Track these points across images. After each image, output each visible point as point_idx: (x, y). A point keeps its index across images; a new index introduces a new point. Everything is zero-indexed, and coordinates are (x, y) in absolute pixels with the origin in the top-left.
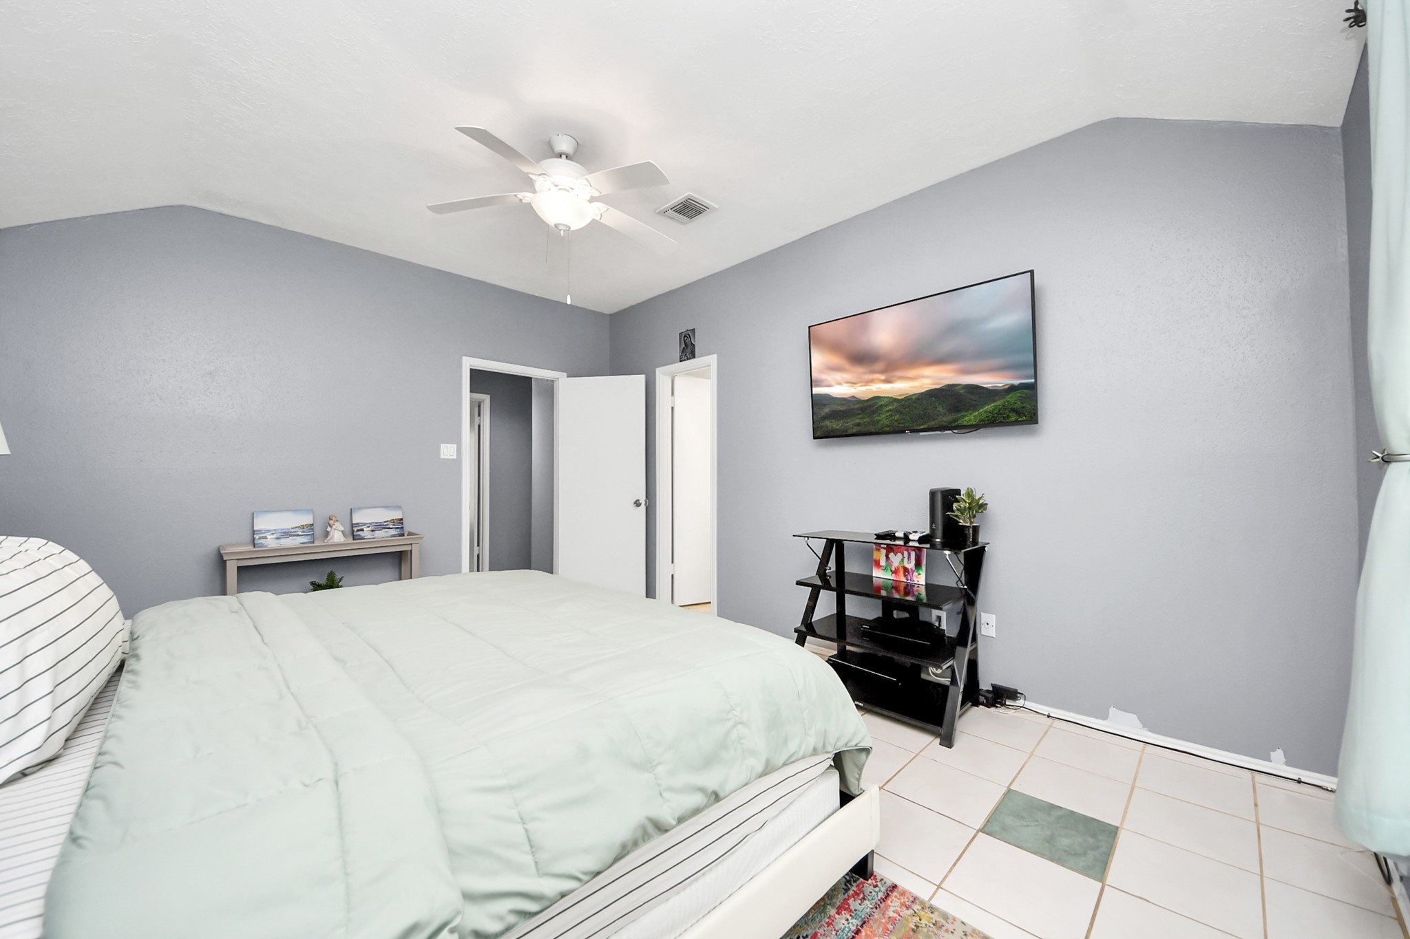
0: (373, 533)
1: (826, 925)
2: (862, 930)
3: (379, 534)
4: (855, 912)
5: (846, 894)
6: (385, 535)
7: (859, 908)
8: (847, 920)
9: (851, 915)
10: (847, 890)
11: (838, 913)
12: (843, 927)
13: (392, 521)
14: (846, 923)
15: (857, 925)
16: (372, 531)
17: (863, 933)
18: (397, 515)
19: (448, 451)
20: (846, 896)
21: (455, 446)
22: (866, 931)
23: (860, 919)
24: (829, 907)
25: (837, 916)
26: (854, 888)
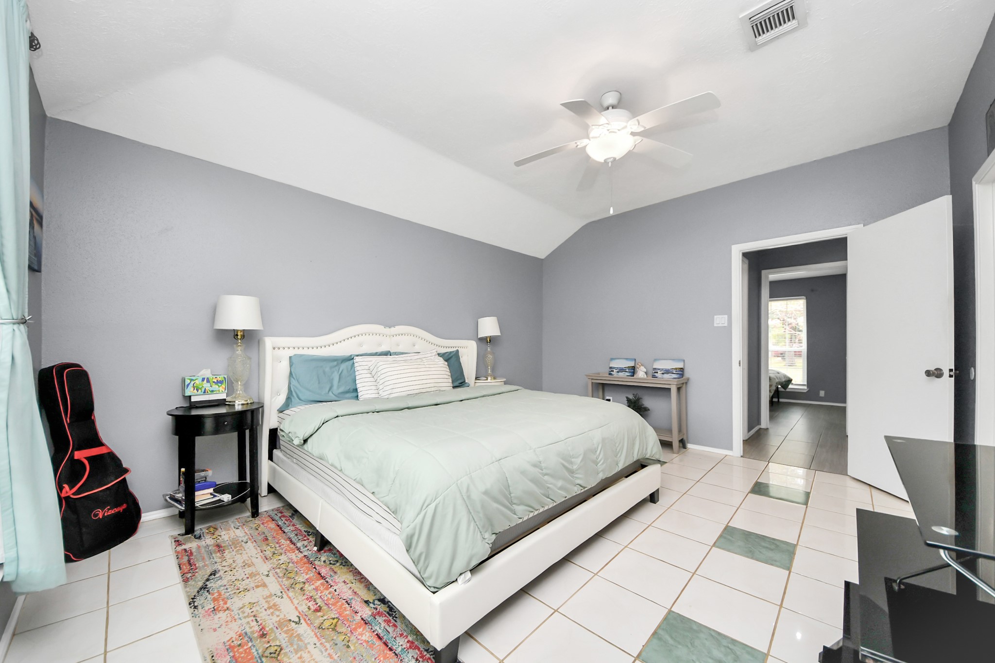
0: (663, 375)
1: (401, 633)
2: (391, 652)
3: (666, 376)
4: (407, 652)
5: (423, 650)
6: (671, 377)
7: (410, 655)
8: (401, 645)
9: (404, 648)
10: (427, 650)
11: (408, 642)
12: (397, 642)
13: (676, 369)
14: (400, 644)
15: (396, 650)
16: (663, 374)
17: (389, 652)
18: (680, 365)
19: (720, 320)
20: (421, 649)
21: (726, 316)
22: (390, 654)
23: (400, 653)
24: (415, 637)
25: (406, 640)
26: (428, 656)
